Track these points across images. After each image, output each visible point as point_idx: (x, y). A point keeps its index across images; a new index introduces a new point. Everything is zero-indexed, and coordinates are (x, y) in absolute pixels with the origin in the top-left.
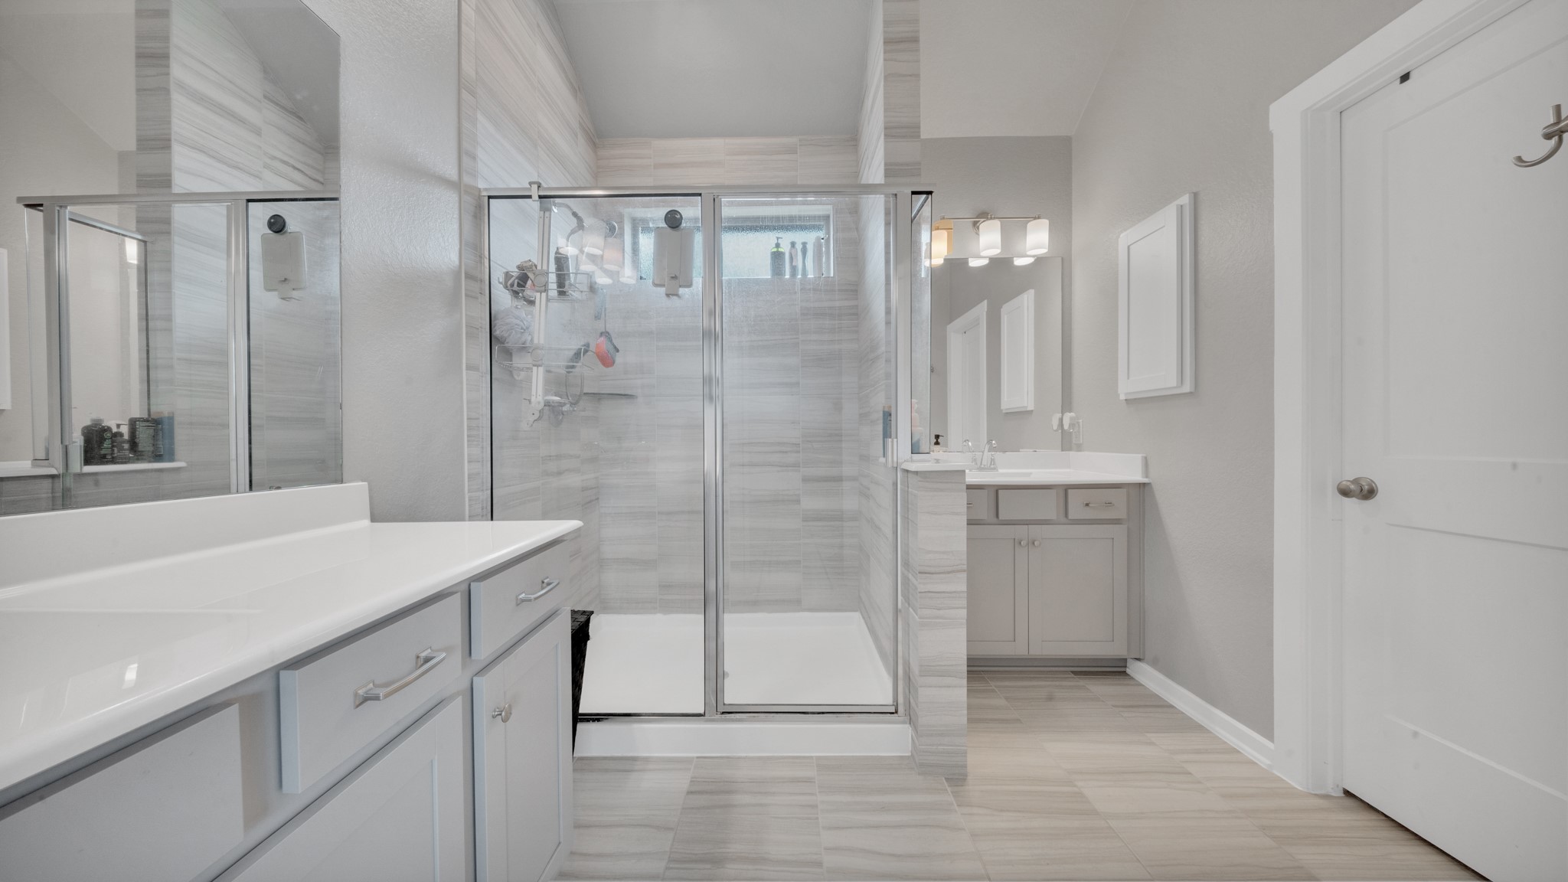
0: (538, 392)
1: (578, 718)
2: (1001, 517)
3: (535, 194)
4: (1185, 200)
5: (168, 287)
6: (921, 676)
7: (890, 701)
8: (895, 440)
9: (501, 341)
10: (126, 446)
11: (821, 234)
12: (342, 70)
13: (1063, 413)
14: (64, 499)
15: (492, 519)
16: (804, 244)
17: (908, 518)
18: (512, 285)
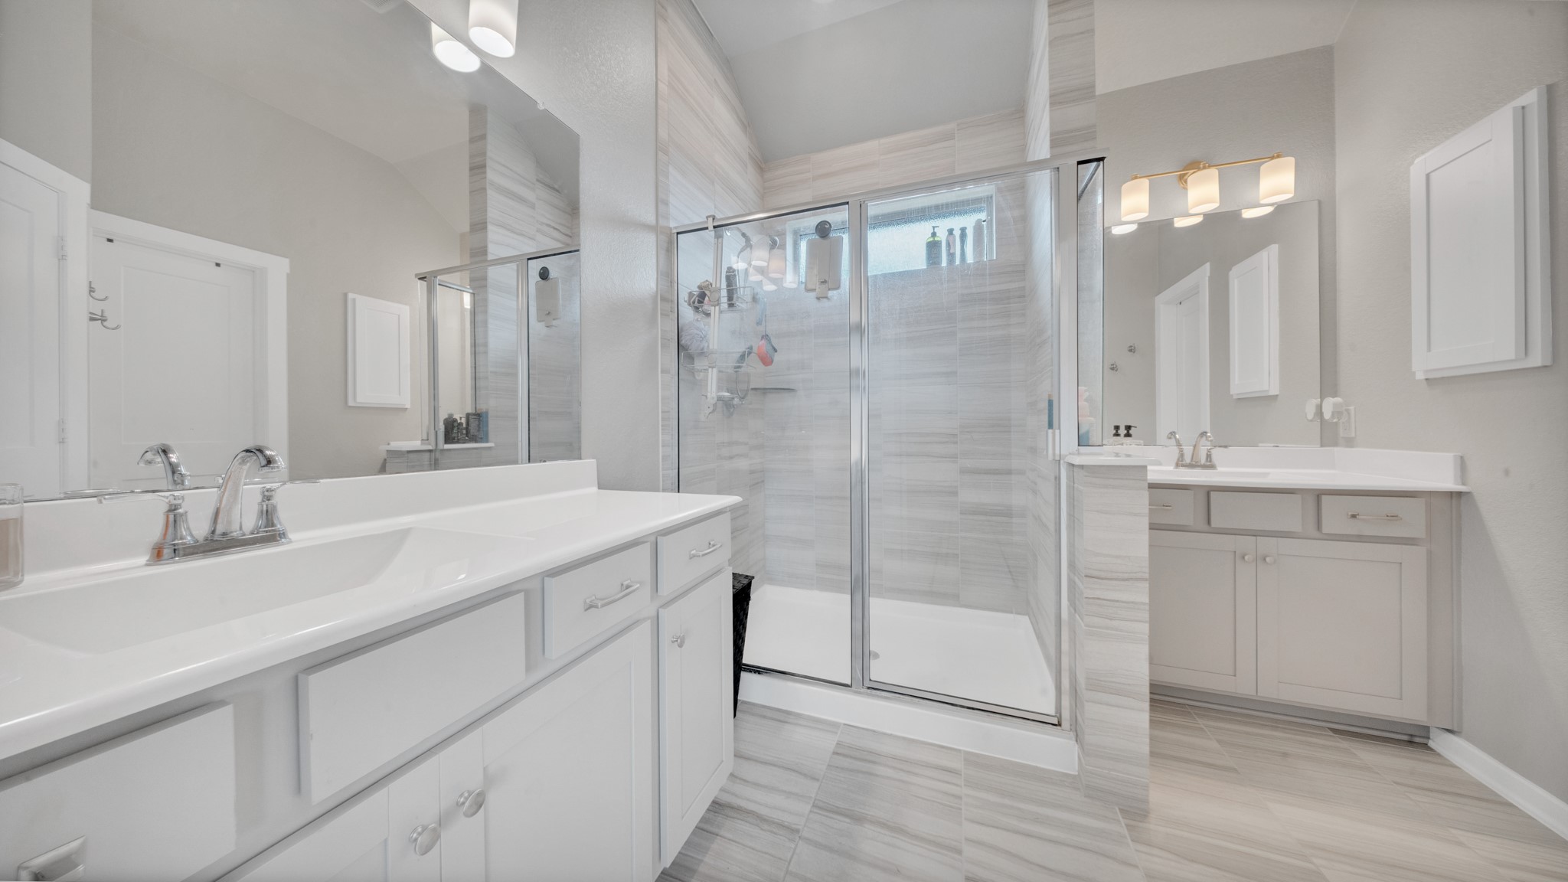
0: (713, 389)
1: (739, 667)
2: (1213, 525)
3: (710, 226)
4: (1531, 98)
5: (485, 323)
6: (1087, 689)
7: (1052, 712)
8: (1057, 431)
9: (686, 349)
10: (464, 432)
11: (983, 216)
12: (581, 160)
13: (1322, 398)
14: (435, 465)
15: (679, 492)
16: (963, 230)
17: (1074, 517)
18: (694, 303)
